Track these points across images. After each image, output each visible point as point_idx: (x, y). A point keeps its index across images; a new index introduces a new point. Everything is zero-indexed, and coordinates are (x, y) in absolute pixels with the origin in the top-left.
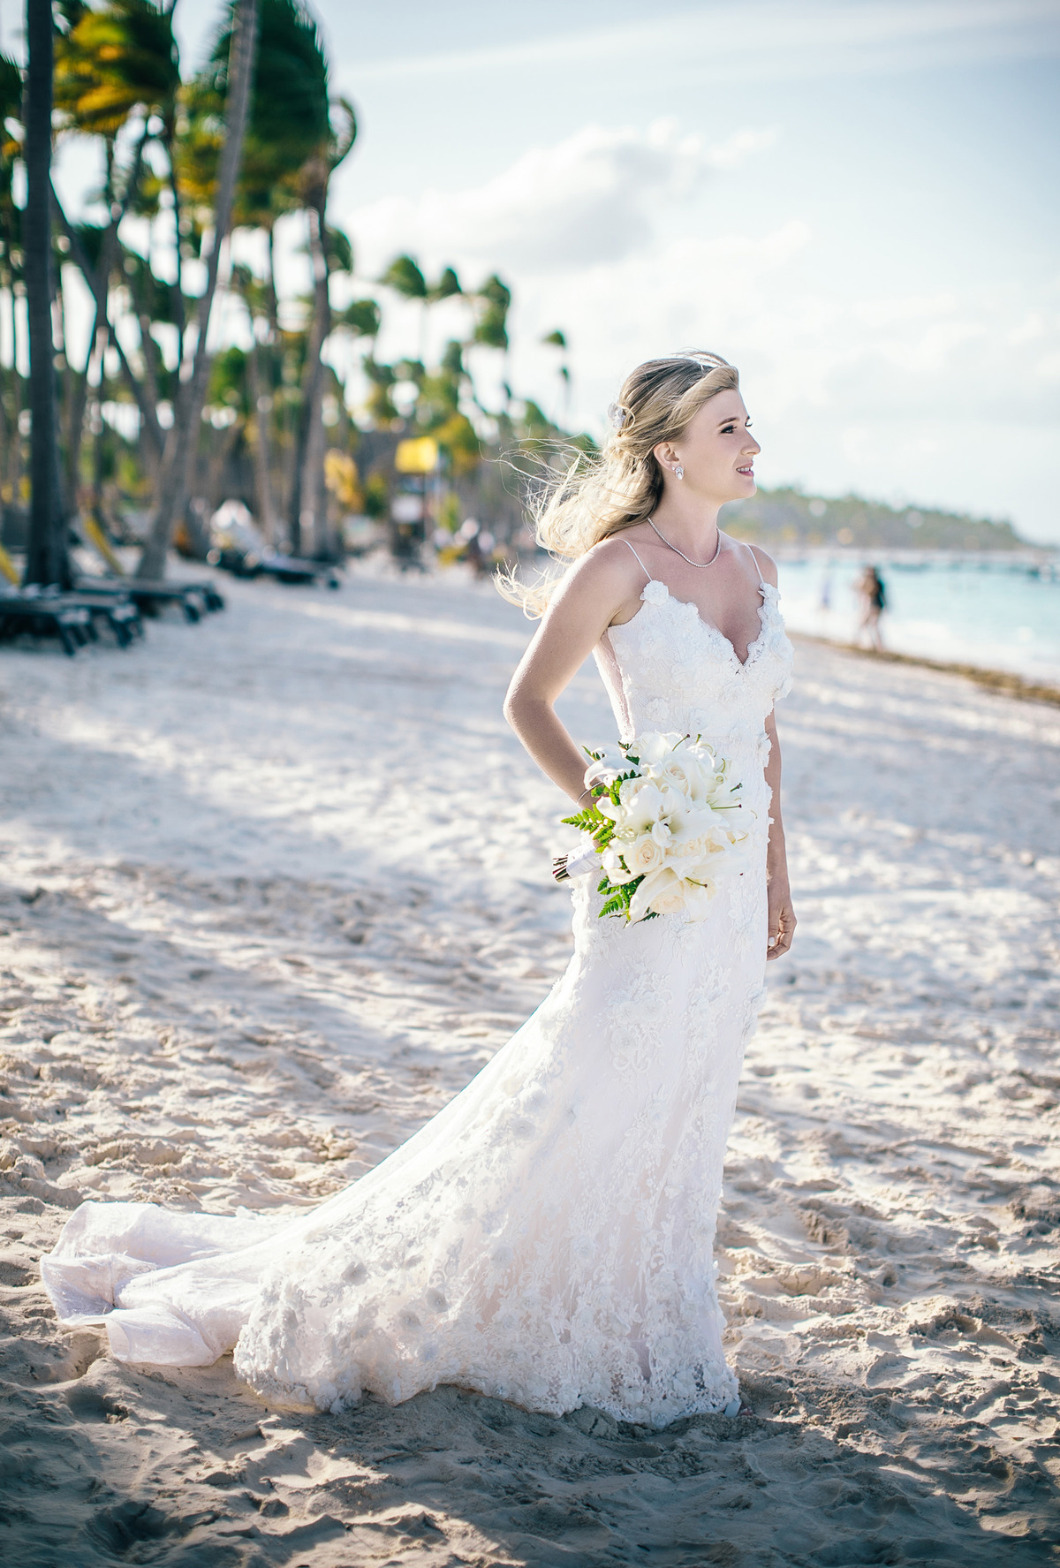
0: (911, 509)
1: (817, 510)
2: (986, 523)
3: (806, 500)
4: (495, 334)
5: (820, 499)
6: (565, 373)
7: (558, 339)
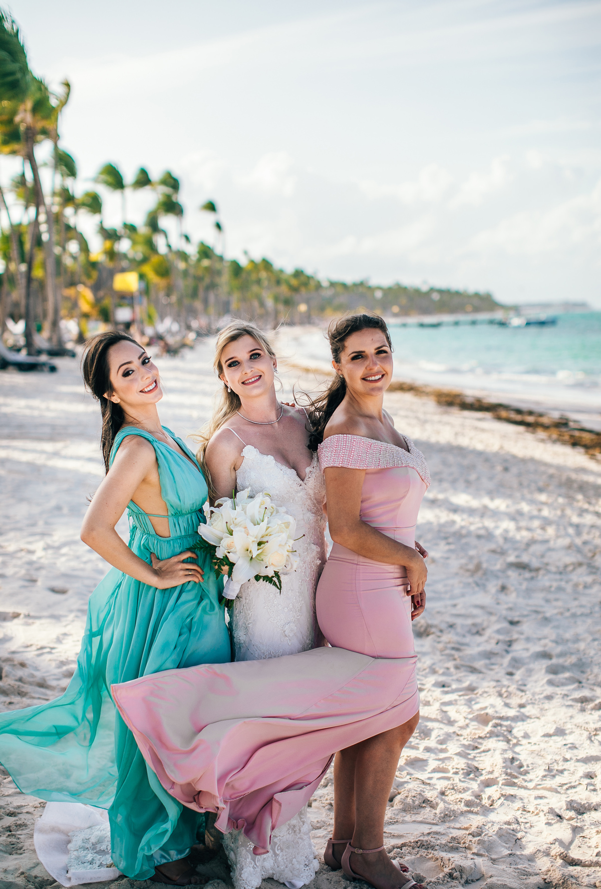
0: (432, 290)
1: (379, 294)
2: (477, 295)
3: (371, 289)
4: (171, 207)
5: (379, 288)
6: (218, 226)
7: (211, 207)
